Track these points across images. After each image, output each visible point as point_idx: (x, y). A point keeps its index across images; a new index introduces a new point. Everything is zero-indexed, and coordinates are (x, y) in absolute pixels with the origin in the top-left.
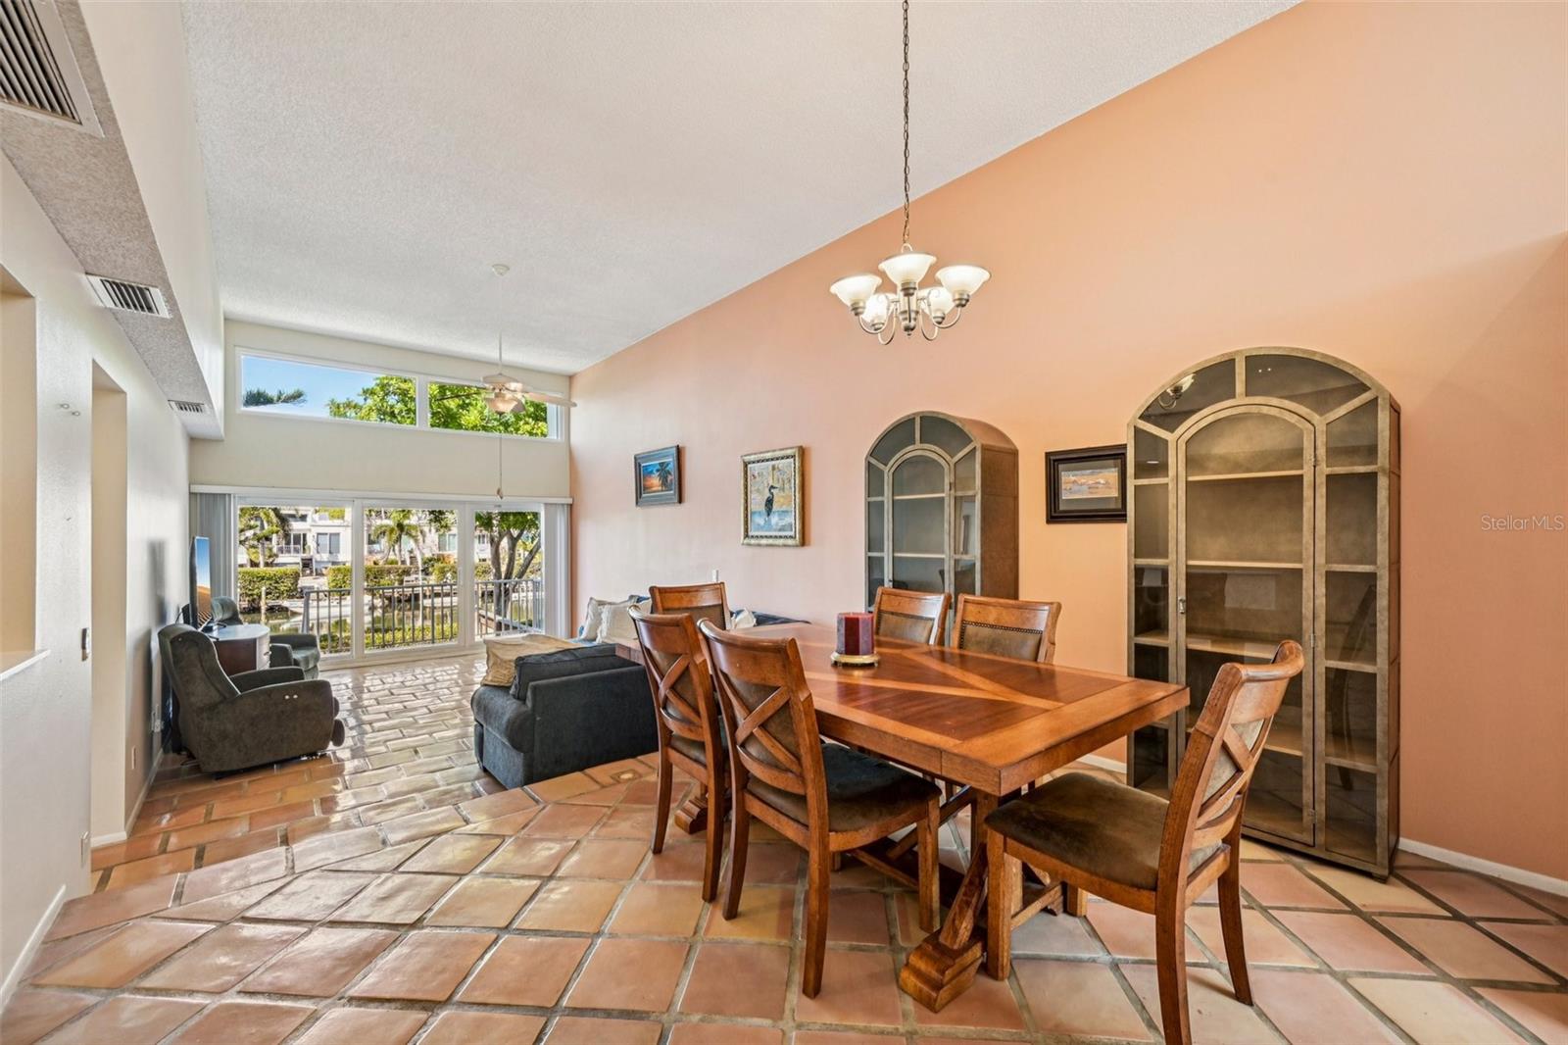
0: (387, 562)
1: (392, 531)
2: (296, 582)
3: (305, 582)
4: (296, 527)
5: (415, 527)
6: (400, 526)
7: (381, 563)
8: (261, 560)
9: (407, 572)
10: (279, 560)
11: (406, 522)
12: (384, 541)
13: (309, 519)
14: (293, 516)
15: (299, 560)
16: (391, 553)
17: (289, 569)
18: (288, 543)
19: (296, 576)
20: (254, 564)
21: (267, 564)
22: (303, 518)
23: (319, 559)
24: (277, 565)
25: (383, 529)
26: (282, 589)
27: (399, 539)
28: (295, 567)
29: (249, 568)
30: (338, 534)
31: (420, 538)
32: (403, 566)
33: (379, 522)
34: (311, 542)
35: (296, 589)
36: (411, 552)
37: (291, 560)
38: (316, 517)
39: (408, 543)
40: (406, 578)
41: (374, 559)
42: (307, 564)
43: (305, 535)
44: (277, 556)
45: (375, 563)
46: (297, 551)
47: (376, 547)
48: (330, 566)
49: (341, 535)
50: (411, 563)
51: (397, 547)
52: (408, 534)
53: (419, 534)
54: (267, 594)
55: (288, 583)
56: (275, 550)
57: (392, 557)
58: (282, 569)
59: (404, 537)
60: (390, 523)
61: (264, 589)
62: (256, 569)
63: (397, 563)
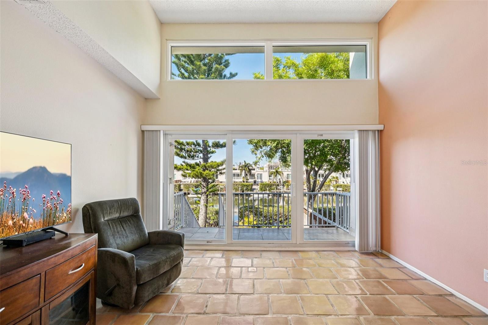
0: (273, 182)
1: (274, 173)
2: (252, 187)
3: (254, 187)
4: (253, 172)
5: (280, 172)
6: (277, 171)
7: (272, 182)
8: (245, 181)
9: (278, 185)
10: (249, 181)
11: (278, 170)
12: (273, 176)
13: (256, 170)
14: (252, 169)
15: (253, 181)
16: (275, 179)
17: (250, 183)
18: (251, 176)
19: (252, 185)
20: (244, 182)
21: (247, 182)
22: (254, 169)
23: (258, 181)
24: (249, 182)
25: (272, 172)
26: (249, 188)
27: (276, 176)
28: (252, 183)
29: (243, 183)
30: (262, 174)
31: (282, 175)
32: (277, 183)
33: (271, 171)
34: (256, 176)
35: (252, 189)
36: (279, 179)
37: (251, 181)
38: (257, 169)
39: (279, 177)
40: (278, 187)
41: (270, 181)
42: (255, 182)
43: (255, 174)
44: (248, 180)
45: (270, 182)
46: (253, 179)
47: (271, 177)
48: (260, 183)
49: (263, 175)
50: (280, 183)
51: (276, 178)
52: (279, 174)
53: (282, 174)
54: (246, 190)
55: (250, 187)
56: (248, 178)
57: (275, 181)
58: (249, 183)
59: (278, 175)
60: (274, 171)
61: (245, 188)
62: (244, 183)
63: (276, 183)
